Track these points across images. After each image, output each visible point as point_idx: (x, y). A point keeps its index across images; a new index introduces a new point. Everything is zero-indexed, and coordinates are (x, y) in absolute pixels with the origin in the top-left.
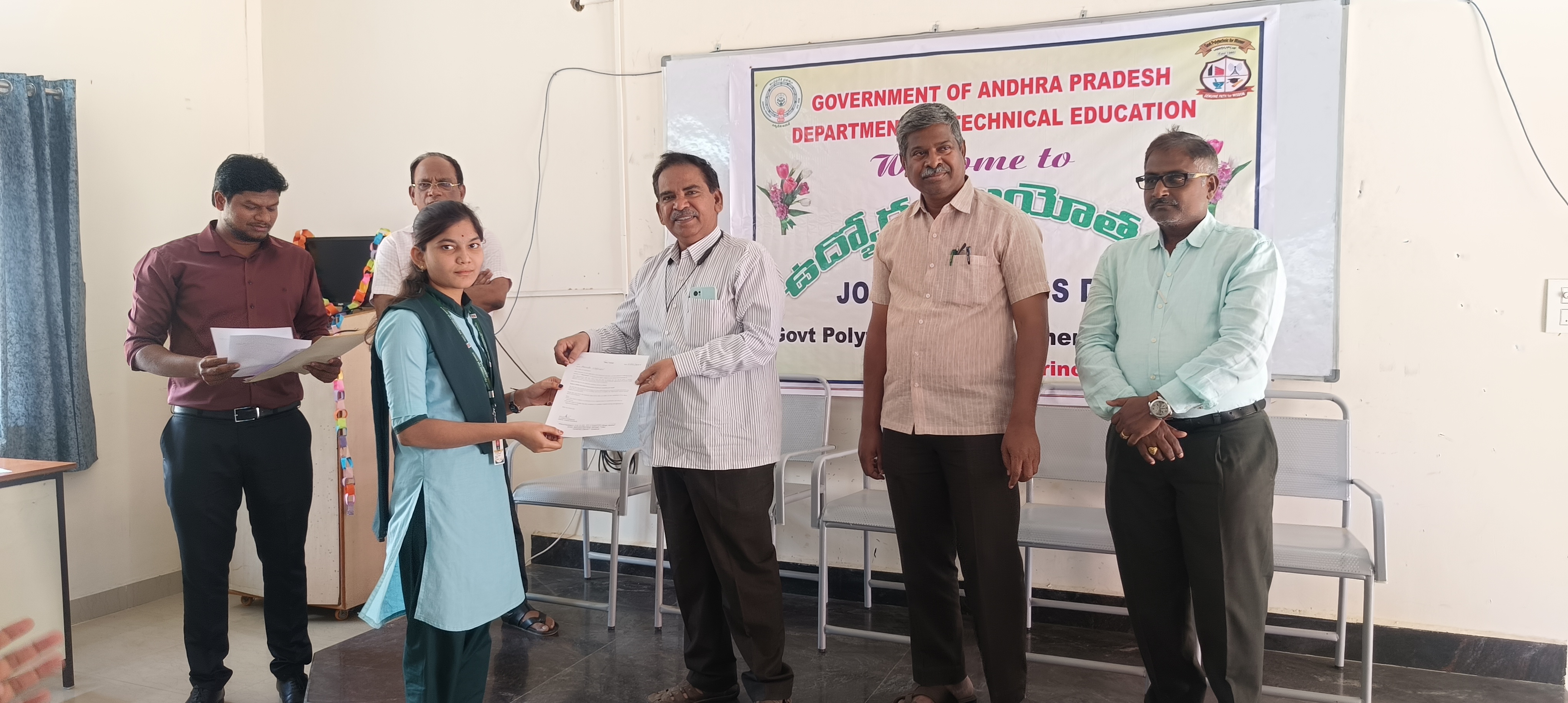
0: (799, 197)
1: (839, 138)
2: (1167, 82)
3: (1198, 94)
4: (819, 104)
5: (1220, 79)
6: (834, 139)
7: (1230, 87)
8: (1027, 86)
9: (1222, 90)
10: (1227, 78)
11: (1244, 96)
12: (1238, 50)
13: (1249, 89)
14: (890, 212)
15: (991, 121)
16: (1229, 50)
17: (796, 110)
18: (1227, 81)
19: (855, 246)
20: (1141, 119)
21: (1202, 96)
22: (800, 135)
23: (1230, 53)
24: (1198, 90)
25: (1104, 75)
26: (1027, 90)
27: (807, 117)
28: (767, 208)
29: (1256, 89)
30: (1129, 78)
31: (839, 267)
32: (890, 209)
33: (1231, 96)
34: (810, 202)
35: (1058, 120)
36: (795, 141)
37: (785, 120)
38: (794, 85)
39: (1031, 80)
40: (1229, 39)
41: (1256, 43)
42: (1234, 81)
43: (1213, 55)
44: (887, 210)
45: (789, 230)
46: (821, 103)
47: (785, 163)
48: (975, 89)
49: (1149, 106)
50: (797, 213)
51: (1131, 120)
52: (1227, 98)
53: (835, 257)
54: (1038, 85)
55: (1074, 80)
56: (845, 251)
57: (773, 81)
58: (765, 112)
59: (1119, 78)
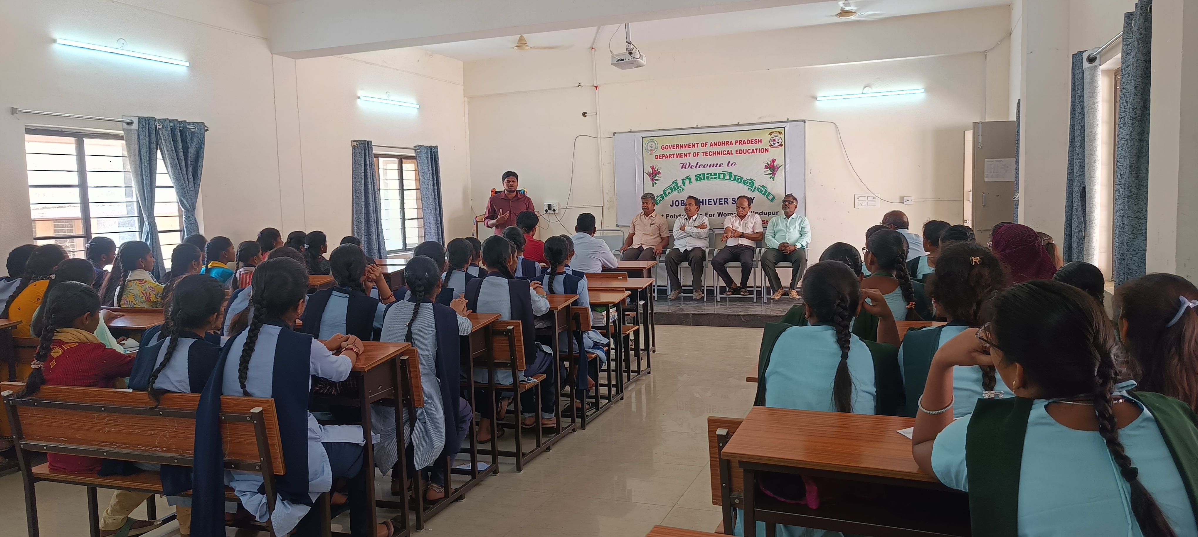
0: (657, 175)
1: (669, 158)
2: (761, 143)
5: (774, 142)
9: (775, 145)
10: (776, 142)
11: (780, 147)
12: (779, 134)
13: (782, 145)
15: (713, 153)
16: (776, 134)
17: (656, 150)
19: (675, 190)
21: (770, 147)
22: (658, 157)
24: (769, 145)
25: (744, 141)
26: (723, 144)
27: (660, 152)
28: (648, 179)
29: (784, 145)
30: (751, 142)
31: (670, 196)
32: (685, 179)
33: (778, 147)
34: (661, 177)
35: (732, 153)
36: (656, 159)
37: (653, 153)
38: (655, 142)
39: (722, 142)
40: (777, 131)
41: (783, 133)
42: (778, 143)
43: (772, 136)
45: (655, 185)
46: (664, 148)
47: (653, 165)
48: (709, 144)
49: (756, 149)
50: (657, 180)
53: (669, 193)
54: (726, 143)
55: (736, 142)
56: (672, 191)
57: (649, 141)
58: (646, 150)
59: (748, 141)
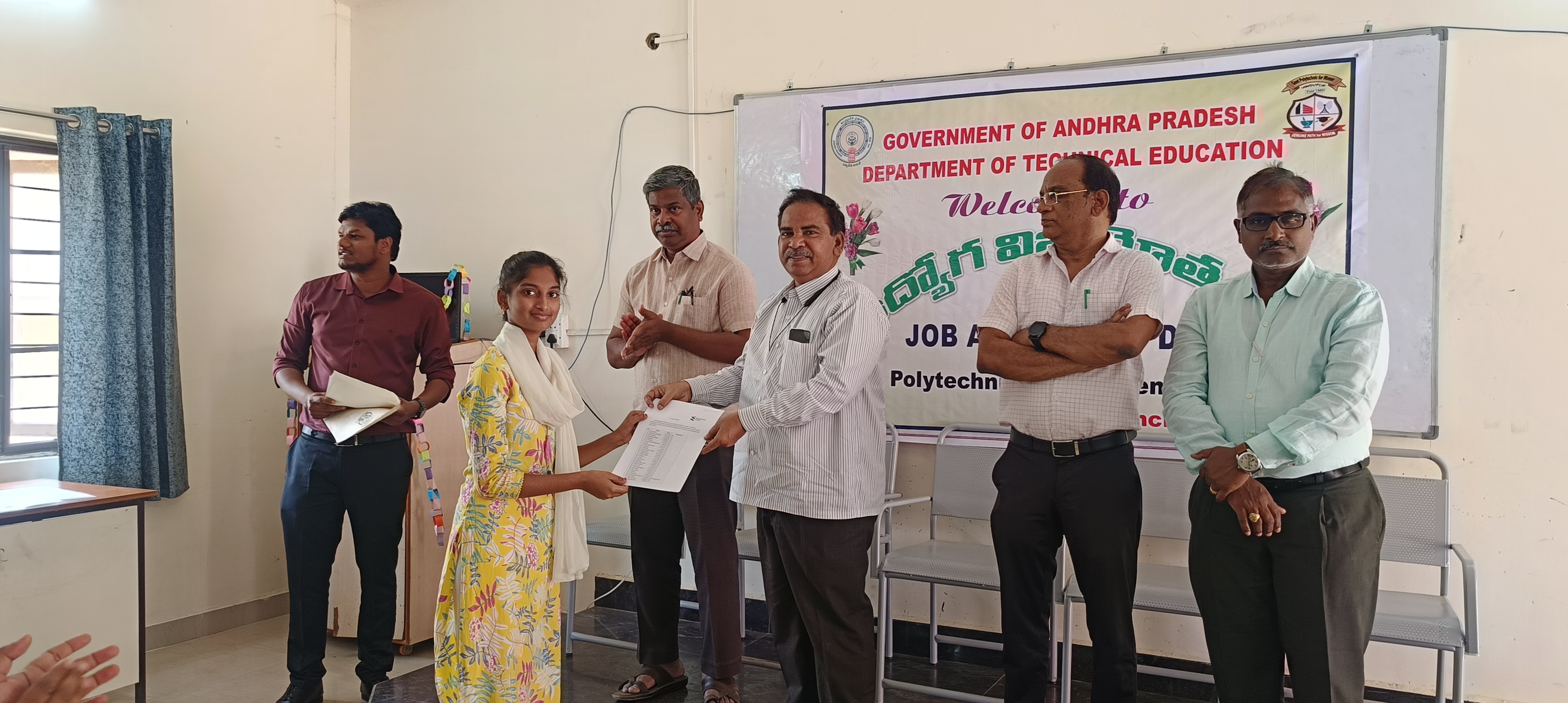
0: (868, 237)
1: (910, 178)
2: (1252, 121)
3: (1285, 133)
4: (891, 142)
5: (1308, 118)
6: (905, 178)
7: (1319, 126)
8: (1104, 124)
9: (1310, 129)
10: (1316, 117)
11: (1334, 135)
12: (1327, 86)
13: (1340, 128)
14: (961, 253)
16: (1318, 87)
17: (867, 149)
18: (1316, 120)
19: (925, 288)
20: (1224, 159)
21: (1289, 135)
22: (871, 175)
23: (1319, 90)
24: (1284, 129)
25: (1185, 113)
26: (1104, 129)
27: (879, 156)
29: (1347, 128)
31: (907, 310)
32: (961, 250)
33: (1320, 135)
34: (880, 242)
35: (1136, 160)
36: (866, 181)
37: (856, 160)
38: (866, 123)
39: (1109, 118)
40: (1318, 76)
41: (1347, 81)
42: (1323, 120)
43: (1300, 93)
44: (958, 251)
45: (858, 271)
46: (892, 142)
47: (854, 203)
48: (1050, 128)
49: (1232, 146)
50: (867, 254)
51: (1213, 160)
52: (1317, 137)
53: (904, 299)
54: (1116, 124)
55: (1154, 119)
56: (915, 293)
57: (844, 120)
58: (835, 151)
59: (1201, 116)
